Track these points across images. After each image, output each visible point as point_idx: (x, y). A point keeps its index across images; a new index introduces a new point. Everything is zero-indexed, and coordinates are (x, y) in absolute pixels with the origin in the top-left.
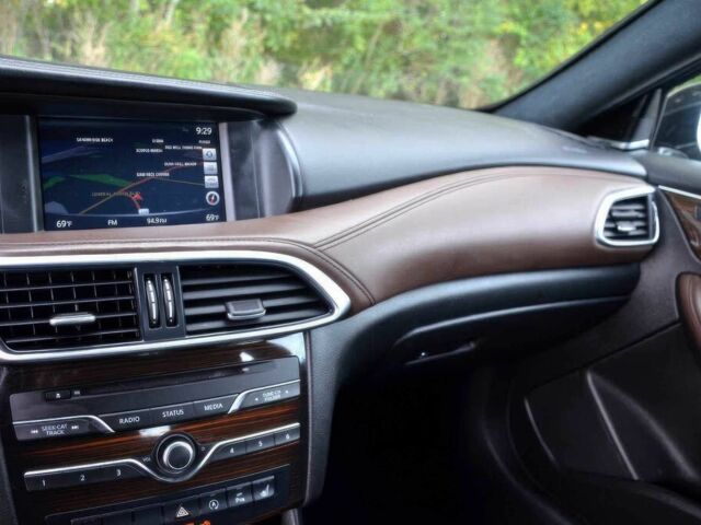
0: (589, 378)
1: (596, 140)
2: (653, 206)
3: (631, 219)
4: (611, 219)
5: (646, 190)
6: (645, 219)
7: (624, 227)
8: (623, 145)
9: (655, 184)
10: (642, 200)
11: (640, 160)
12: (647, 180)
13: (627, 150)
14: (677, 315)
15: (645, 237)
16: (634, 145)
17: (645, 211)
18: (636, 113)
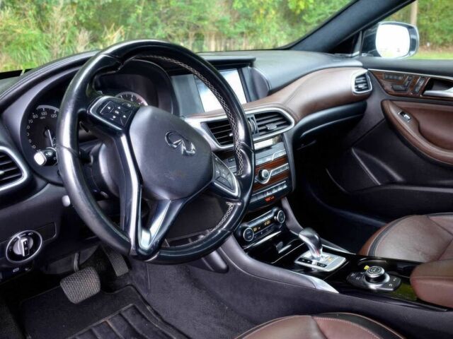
0: (353, 150)
1: (339, 54)
2: (368, 77)
3: (362, 83)
4: (356, 84)
5: (365, 71)
6: (366, 82)
7: (360, 86)
8: (350, 55)
9: (367, 69)
10: (364, 75)
11: (358, 60)
12: (364, 67)
13: (352, 57)
14: (383, 117)
15: (368, 89)
16: (354, 54)
17: (366, 79)
18: (353, 42)
